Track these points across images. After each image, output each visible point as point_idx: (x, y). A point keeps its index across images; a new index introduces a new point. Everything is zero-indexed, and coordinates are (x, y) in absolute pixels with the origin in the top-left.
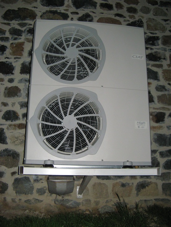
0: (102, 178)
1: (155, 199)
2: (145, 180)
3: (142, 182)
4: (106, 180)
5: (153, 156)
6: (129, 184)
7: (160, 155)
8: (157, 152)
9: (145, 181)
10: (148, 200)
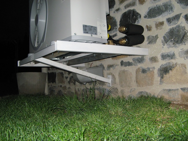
0: (125, 65)
1: (182, 89)
2: (169, 61)
3: (166, 64)
4: (129, 66)
5: (177, 25)
6: (149, 69)
7: (186, 20)
8: (181, 17)
9: (169, 63)
10: (173, 90)
